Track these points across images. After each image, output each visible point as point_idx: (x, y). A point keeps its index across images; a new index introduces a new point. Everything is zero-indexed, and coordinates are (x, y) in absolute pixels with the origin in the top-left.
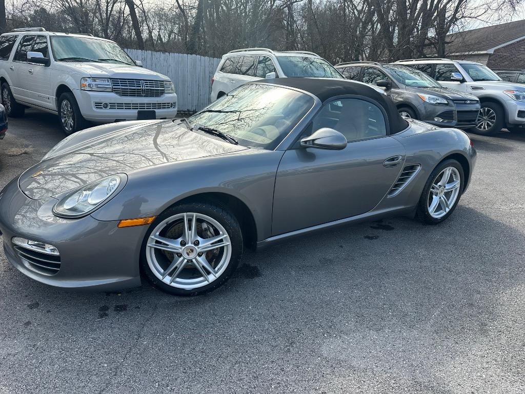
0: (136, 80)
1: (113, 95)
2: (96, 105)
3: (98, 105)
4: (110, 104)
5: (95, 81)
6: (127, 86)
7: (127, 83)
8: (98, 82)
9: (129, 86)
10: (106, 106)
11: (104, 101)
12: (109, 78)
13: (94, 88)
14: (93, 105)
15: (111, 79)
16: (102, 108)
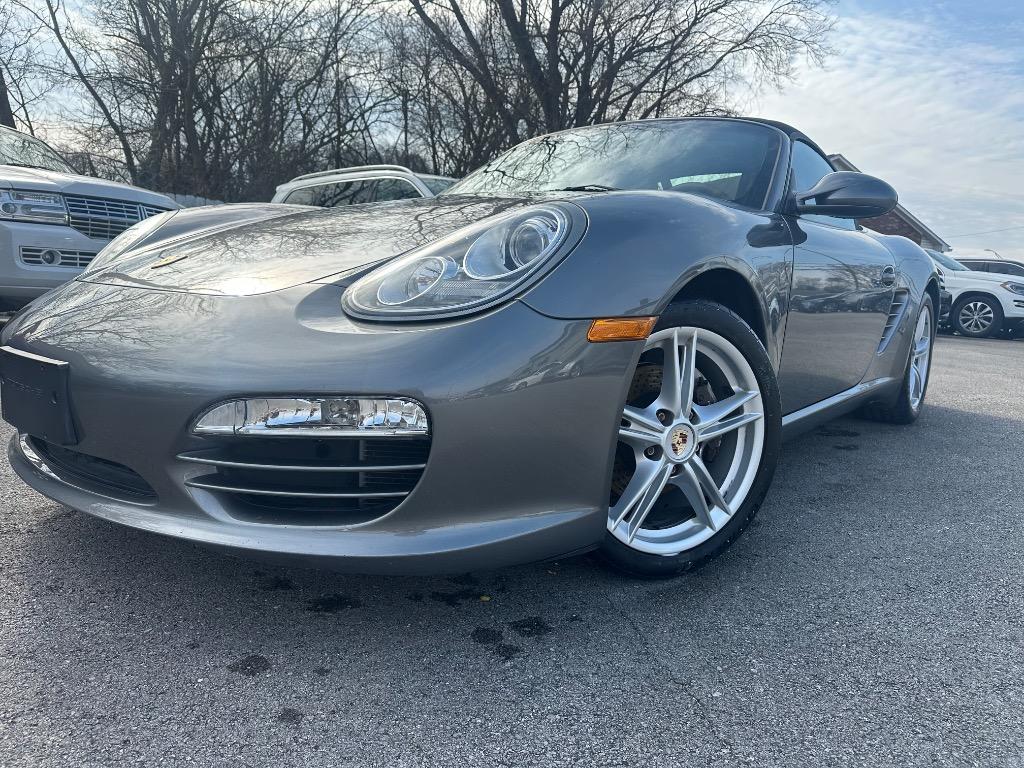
0: (107, 199)
1: (70, 231)
2: (24, 256)
3: (31, 255)
4: (63, 252)
5: (20, 198)
6: (86, 212)
7: (86, 204)
8: (29, 200)
9: (91, 213)
10: (51, 258)
11: (47, 246)
12: (60, 194)
13: (19, 214)
14: (17, 253)
15: (65, 195)
16: (40, 262)
